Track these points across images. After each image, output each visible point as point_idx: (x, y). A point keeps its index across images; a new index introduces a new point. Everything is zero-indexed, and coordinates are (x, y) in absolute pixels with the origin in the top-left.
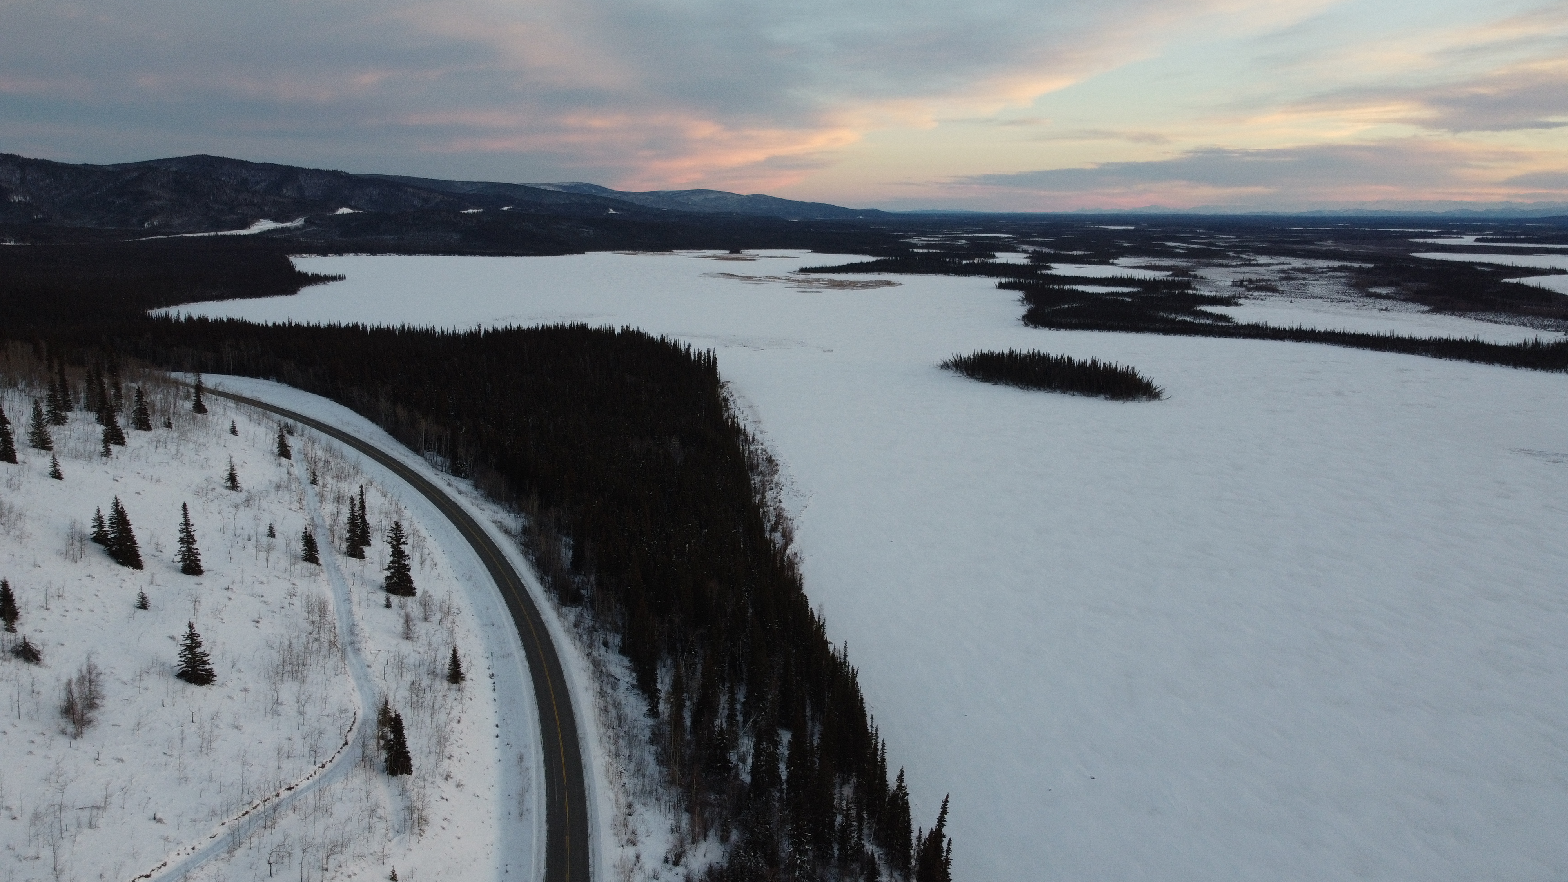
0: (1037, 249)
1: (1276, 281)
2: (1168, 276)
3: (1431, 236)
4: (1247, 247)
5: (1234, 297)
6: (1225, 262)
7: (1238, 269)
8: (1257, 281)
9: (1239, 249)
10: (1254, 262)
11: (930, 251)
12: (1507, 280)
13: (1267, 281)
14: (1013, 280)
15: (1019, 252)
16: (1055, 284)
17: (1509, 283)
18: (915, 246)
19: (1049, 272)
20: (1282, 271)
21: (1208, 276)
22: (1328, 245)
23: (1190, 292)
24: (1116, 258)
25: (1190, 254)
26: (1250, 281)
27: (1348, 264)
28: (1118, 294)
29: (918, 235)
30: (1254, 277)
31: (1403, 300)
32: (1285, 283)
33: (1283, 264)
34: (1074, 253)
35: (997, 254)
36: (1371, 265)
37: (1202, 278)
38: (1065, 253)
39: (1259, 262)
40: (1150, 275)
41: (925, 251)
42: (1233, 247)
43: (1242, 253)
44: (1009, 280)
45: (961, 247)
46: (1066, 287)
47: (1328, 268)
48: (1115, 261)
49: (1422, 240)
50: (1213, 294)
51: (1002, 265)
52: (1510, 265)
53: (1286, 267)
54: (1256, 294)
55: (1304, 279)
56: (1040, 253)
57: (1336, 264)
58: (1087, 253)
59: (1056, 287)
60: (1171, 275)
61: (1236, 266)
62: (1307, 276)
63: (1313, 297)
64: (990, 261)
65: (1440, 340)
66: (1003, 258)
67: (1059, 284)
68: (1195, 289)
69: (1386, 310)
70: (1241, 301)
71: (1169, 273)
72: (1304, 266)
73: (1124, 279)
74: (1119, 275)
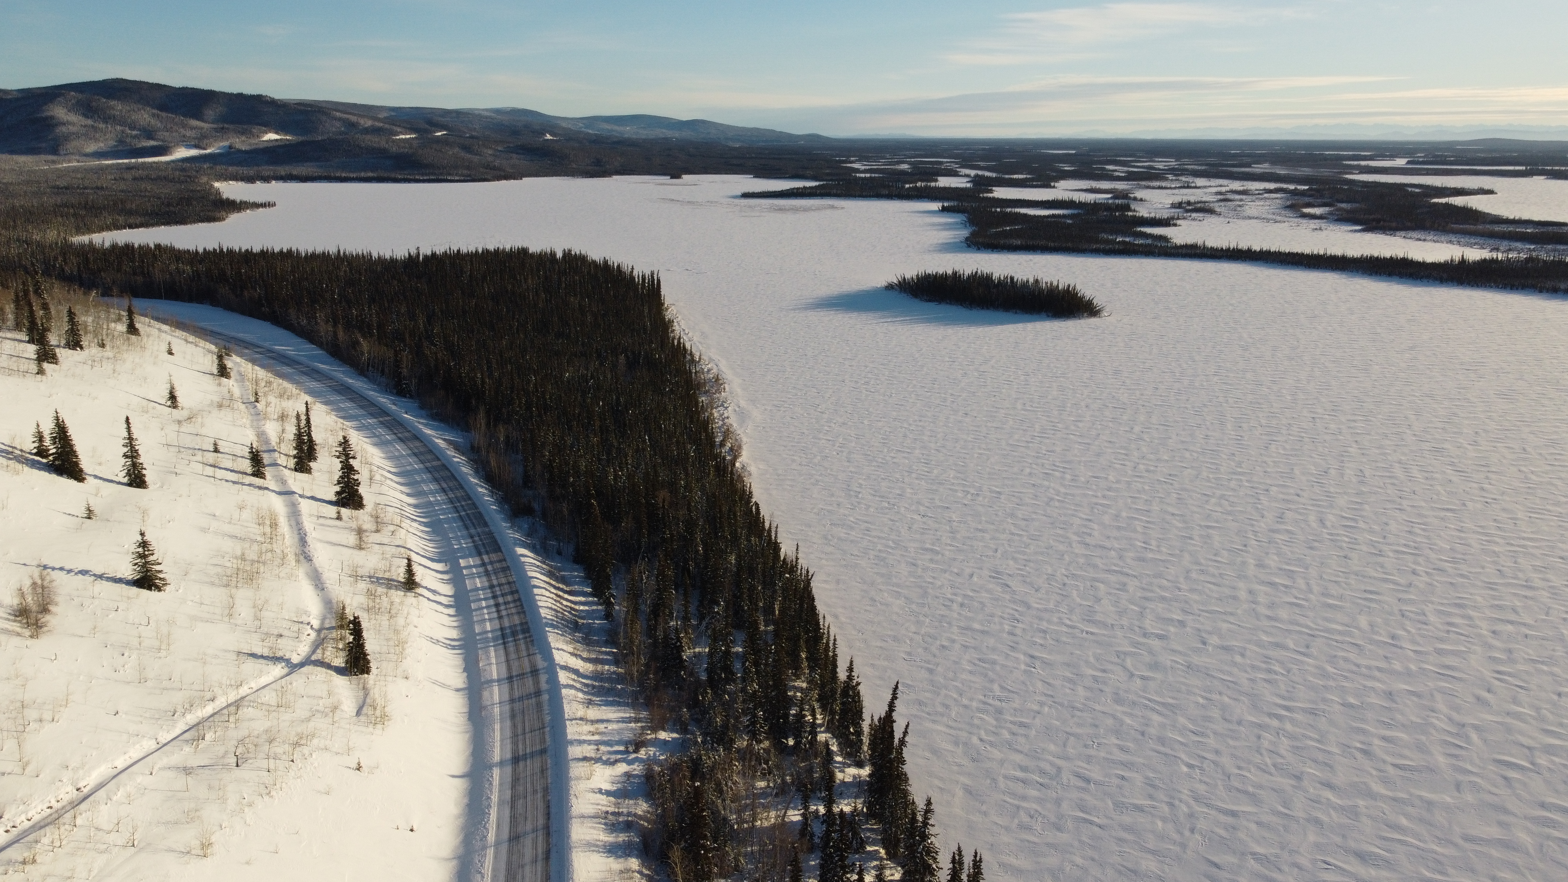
0: (980, 173)
1: (1213, 202)
2: (1108, 199)
3: (1365, 158)
4: (1187, 170)
5: (1173, 218)
6: (1164, 184)
7: (1176, 191)
8: (1195, 203)
9: (1178, 172)
10: (1193, 185)
11: (873, 175)
12: (1436, 200)
13: (1205, 202)
14: (956, 203)
15: (961, 176)
16: (997, 207)
17: (1438, 204)
18: (858, 171)
19: (990, 195)
20: (1220, 193)
21: (1148, 198)
22: (1264, 168)
23: (1130, 214)
24: (1056, 181)
25: (1130, 177)
26: (1189, 203)
27: (1285, 186)
28: (1059, 216)
29: (860, 161)
30: (1192, 199)
31: (1337, 220)
32: (1222, 204)
33: (1221, 186)
34: (1015, 176)
35: (939, 178)
36: (1306, 187)
37: (1141, 200)
38: (1007, 176)
39: (1198, 185)
40: (1090, 198)
41: (868, 175)
42: (1172, 171)
43: (1181, 175)
44: (951, 204)
45: (903, 173)
46: (1009, 210)
47: (1265, 189)
48: (1056, 185)
49: (1356, 163)
50: (1153, 215)
51: (945, 189)
52: (1440, 186)
53: (1223, 189)
54: (1194, 215)
55: (1241, 200)
56: (983, 177)
57: (1272, 186)
58: (1028, 176)
59: (998, 210)
60: (1111, 198)
61: (1175, 188)
62: (1244, 197)
63: (1250, 218)
64: (933, 184)
65: (1371, 257)
66: (944, 182)
67: (1001, 207)
68: (1134, 211)
69: (1320, 229)
70: (1179, 222)
71: (1109, 196)
72: (1241, 188)
73: (1065, 201)
74: (1060, 198)
